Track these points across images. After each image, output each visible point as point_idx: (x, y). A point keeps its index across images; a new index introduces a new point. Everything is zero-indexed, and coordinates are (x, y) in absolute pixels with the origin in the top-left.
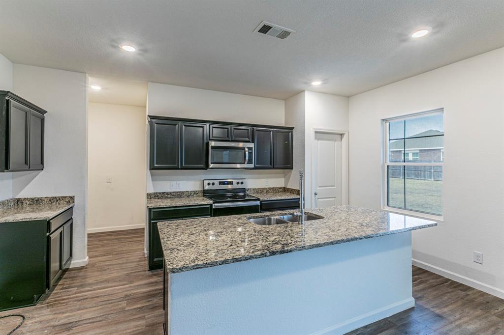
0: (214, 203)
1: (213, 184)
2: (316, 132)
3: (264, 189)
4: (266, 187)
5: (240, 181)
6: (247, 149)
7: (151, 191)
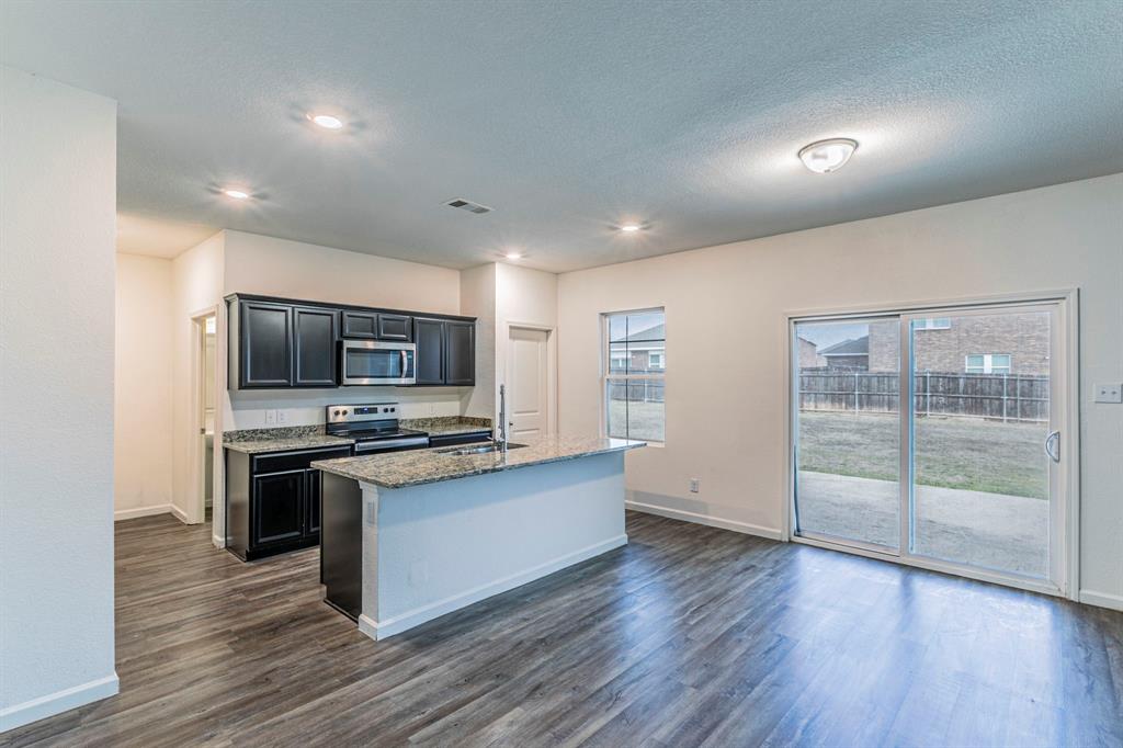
0: (358, 441)
1: (345, 413)
2: (511, 327)
3: (427, 420)
4: (432, 417)
5: (389, 407)
6: (404, 353)
7: (231, 427)
